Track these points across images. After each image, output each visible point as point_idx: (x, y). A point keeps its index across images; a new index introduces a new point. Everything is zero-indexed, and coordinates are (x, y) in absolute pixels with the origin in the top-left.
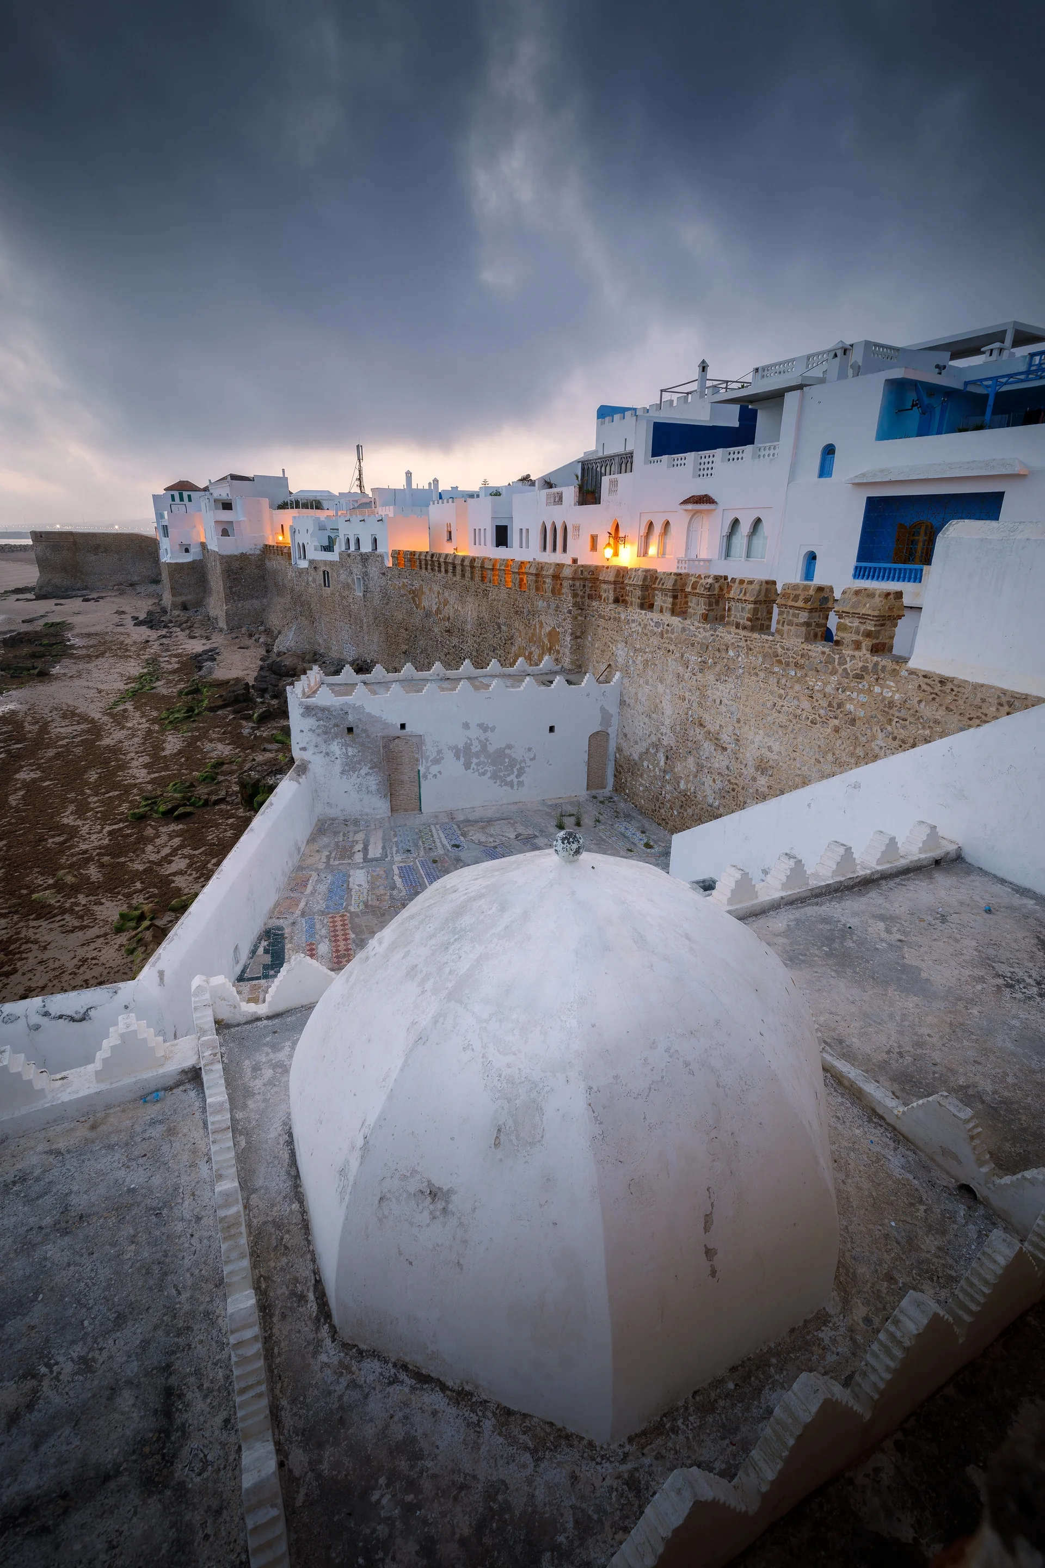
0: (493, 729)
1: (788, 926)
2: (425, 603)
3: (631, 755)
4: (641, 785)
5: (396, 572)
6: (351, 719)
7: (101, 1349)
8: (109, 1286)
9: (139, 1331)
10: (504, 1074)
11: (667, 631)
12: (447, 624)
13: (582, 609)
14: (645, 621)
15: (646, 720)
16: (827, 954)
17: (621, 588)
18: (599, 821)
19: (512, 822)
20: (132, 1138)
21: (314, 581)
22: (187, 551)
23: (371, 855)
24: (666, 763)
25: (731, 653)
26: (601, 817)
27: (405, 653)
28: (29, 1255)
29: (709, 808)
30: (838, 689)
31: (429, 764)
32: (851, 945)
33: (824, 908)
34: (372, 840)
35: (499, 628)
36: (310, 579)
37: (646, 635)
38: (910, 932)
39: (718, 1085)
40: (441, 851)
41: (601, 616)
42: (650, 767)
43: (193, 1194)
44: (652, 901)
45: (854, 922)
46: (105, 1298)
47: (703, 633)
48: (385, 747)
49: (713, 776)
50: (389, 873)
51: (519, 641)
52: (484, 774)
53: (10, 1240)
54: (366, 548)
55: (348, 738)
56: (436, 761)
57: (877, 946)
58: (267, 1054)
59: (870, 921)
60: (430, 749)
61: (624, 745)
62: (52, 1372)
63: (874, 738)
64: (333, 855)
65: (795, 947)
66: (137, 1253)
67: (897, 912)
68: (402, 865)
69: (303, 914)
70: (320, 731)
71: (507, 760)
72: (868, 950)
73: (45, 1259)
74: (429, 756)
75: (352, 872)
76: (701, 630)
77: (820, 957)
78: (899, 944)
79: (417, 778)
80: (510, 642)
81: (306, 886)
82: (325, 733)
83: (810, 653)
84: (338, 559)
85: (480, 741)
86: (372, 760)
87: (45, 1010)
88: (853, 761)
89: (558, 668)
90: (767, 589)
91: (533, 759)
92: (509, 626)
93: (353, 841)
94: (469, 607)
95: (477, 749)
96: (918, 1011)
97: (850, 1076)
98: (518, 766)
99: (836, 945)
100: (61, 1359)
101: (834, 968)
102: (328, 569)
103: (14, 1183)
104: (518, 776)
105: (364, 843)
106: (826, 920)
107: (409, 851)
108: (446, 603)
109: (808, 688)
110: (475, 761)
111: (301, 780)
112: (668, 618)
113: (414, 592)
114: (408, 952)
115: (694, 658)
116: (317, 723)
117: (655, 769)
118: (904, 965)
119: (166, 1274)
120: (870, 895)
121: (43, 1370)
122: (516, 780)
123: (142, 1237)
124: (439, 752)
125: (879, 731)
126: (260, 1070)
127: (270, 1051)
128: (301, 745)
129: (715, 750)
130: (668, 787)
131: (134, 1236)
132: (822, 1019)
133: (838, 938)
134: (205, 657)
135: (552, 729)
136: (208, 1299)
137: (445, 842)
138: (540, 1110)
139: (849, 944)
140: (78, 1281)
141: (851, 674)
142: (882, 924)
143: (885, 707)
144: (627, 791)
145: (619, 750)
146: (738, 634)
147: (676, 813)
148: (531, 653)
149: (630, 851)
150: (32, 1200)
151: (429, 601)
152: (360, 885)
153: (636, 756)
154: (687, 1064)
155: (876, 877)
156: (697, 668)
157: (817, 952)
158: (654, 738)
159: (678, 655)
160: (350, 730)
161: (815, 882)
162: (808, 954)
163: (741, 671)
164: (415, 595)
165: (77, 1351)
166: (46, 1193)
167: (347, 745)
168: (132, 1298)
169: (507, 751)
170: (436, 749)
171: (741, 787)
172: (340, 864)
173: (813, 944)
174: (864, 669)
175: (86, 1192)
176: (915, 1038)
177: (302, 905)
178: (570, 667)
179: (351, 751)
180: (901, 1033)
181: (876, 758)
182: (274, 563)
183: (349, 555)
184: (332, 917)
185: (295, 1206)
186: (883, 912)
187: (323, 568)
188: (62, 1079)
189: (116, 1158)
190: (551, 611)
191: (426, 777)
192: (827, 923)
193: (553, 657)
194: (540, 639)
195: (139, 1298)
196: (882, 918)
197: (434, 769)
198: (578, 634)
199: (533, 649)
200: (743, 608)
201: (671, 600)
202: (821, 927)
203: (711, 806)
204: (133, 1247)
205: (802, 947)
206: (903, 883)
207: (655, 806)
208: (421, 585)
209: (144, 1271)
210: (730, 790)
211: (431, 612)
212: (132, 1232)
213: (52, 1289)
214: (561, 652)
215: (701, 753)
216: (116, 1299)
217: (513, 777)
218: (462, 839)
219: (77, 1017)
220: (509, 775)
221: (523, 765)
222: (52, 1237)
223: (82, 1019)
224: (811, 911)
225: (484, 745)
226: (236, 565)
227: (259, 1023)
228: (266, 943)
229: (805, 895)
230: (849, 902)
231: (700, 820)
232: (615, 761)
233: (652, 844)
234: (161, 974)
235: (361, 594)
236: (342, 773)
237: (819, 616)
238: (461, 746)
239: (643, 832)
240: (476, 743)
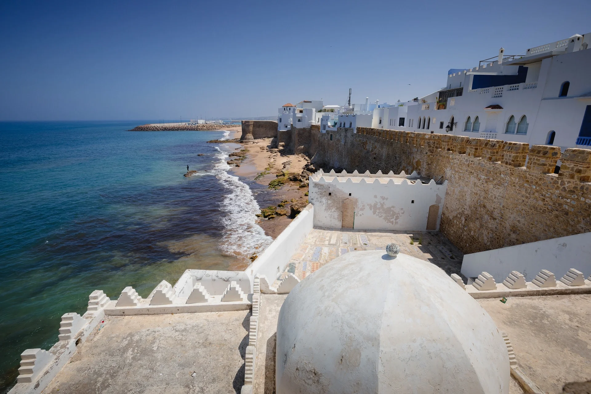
0: (387, 199)
1: (512, 306)
2: (367, 147)
3: (449, 216)
4: (452, 230)
5: (358, 135)
6: (331, 190)
7: (207, 387)
8: (213, 368)
9: (218, 386)
10: (348, 335)
11: (471, 163)
12: (375, 156)
13: (432, 153)
14: (461, 159)
15: (458, 202)
16: (531, 324)
17: (451, 144)
18: (430, 244)
19: (391, 238)
20: (229, 323)
21: (327, 138)
22: (286, 127)
23: (331, 242)
24: (465, 222)
25: (502, 176)
26: (431, 242)
27: (357, 166)
28: (194, 350)
29: (484, 245)
30: (559, 197)
31: (359, 210)
32: (546, 322)
33: (534, 301)
34: (333, 237)
35: (396, 158)
36: (326, 137)
37: (461, 165)
38: (585, 323)
39: (443, 367)
40: (359, 245)
41: (441, 156)
42: (458, 223)
43: (243, 348)
44: (427, 279)
45: (550, 312)
46: (211, 371)
47: (488, 165)
48: (343, 202)
49: (488, 231)
50: (337, 250)
51: (404, 164)
52: (381, 217)
53: (191, 343)
54: (347, 126)
55: (329, 197)
56: (362, 209)
57: (562, 326)
58: (275, 307)
59: (561, 313)
60: (360, 205)
61: (446, 212)
62: (193, 388)
63: (579, 222)
64: (317, 240)
65: (513, 317)
66: (223, 361)
67: (579, 312)
68: (343, 248)
69: (303, 260)
70: (319, 193)
71: (391, 212)
72: (556, 327)
73: (198, 353)
74: (359, 207)
75: (323, 248)
76: (488, 164)
77: (527, 324)
78: (576, 328)
79: (353, 215)
80: (399, 164)
81: (306, 250)
82: (321, 194)
83: (544, 178)
84: (336, 130)
85: (381, 203)
86: (337, 206)
87: (217, 275)
88: (565, 233)
89: (419, 176)
90: (523, 147)
91: (403, 213)
92: (400, 158)
93: (326, 236)
94: (384, 150)
95: (379, 206)
96: (582, 364)
97: (529, 385)
98: (396, 215)
99: (538, 321)
100: (196, 385)
101: (534, 331)
102: (332, 134)
103: (195, 326)
104: (396, 220)
105: (330, 237)
106: (534, 308)
107: (346, 243)
108: (375, 147)
109: (542, 195)
110: (378, 211)
111: (310, 211)
112: (472, 158)
113: (363, 143)
114: (323, 280)
115: (483, 177)
116: (318, 190)
117: (459, 224)
118: (577, 339)
119: (229, 371)
120: (563, 300)
121: (191, 387)
122: (394, 221)
123: (225, 356)
124: (364, 206)
125: (582, 219)
126: (272, 311)
127: (276, 306)
128: (312, 198)
129: (490, 219)
130: (465, 233)
131: (223, 355)
132: (522, 354)
133: (539, 317)
134: (287, 163)
135: (413, 202)
136: (240, 384)
137: (361, 242)
138: (360, 354)
139: (545, 322)
140: (205, 363)
141: (567, 190)
142: (568, 316)
143: (587, 207)
144: (445, 232)
145: (444, 214)
146: (507, 167)
147: (468, 245)
148: (408, 169)
149: (443, 259)
150: (199, 333)
151: (369, 147)
152: (325, 253)
153: (451, 217)
154: (429, 353)
155: (568, 292)
156: (484, 181)
157: (525, 322)
158: (460, 211)
159: (475, 175)
160: (330, 194)
161: (531, 288)
162: (520, 322)
163: (506, 184)
164: (364, 144)
165: (201, 385)
166: (202, 333)
167: (328, 199)
168: (218, 374)
169: (392, 209)
170: (362, 204)
171: (502, 238)
172: (319, 244)
173: (524, 318)
174: (575, 188)
175: (213, 336)
176: (576, 378)
177: (303, 257)
178: (425, 176)
179: (329, 202)
180: (568, 373)
181: (579, 232)
182: (313, 132)
183: (341, 129)
184: (313, 263)
185: (273, 363)
186: (569, 310)
187: (331, 134)
188: (213, 297)
189: (223, 328)
190: (418, 153)
191: (357, 215)
192: (534, 309)
193: (418, 171)
194: (413, 164)
195: (220, 376)
196: (568, 313)
197: (361, 212)
198: (429, 163)
199: (409, 168)
200: (510, 156)
201: (474, 150)
202: (531, 310)
203: (486, 245)
204: (222, 358)
205: (517, 318)
206: (585, 298)
207: (458, 241)
208: (367, 141)
209: (223, 367)
210: (496, 239)
211: (369, 151)
212: (223, 354)
213: (198, 363)
214: (421, 170)
215: (483, 220)
216: (214, 373)
217: (393, 220)
218: (368, 242)
219: (226, 280)
220: (392, 219)
221: (398, 215)
222: (201, 346)
223: (227, 281)
224: (526, 301)
225: (382, 205)
226: (302, 132)
227: (274, 295)
228: (289, 268)
229: (524, 293)
230: (550, 301)
231: (480, 250)
232: (441, 218)
233: (454, 257)
234: (252, 271)
235: (344, 144)
236: (325, 210)
237: (552, 161)
238: (373, 204)
239: (451, 251)
240: (379, 204)
